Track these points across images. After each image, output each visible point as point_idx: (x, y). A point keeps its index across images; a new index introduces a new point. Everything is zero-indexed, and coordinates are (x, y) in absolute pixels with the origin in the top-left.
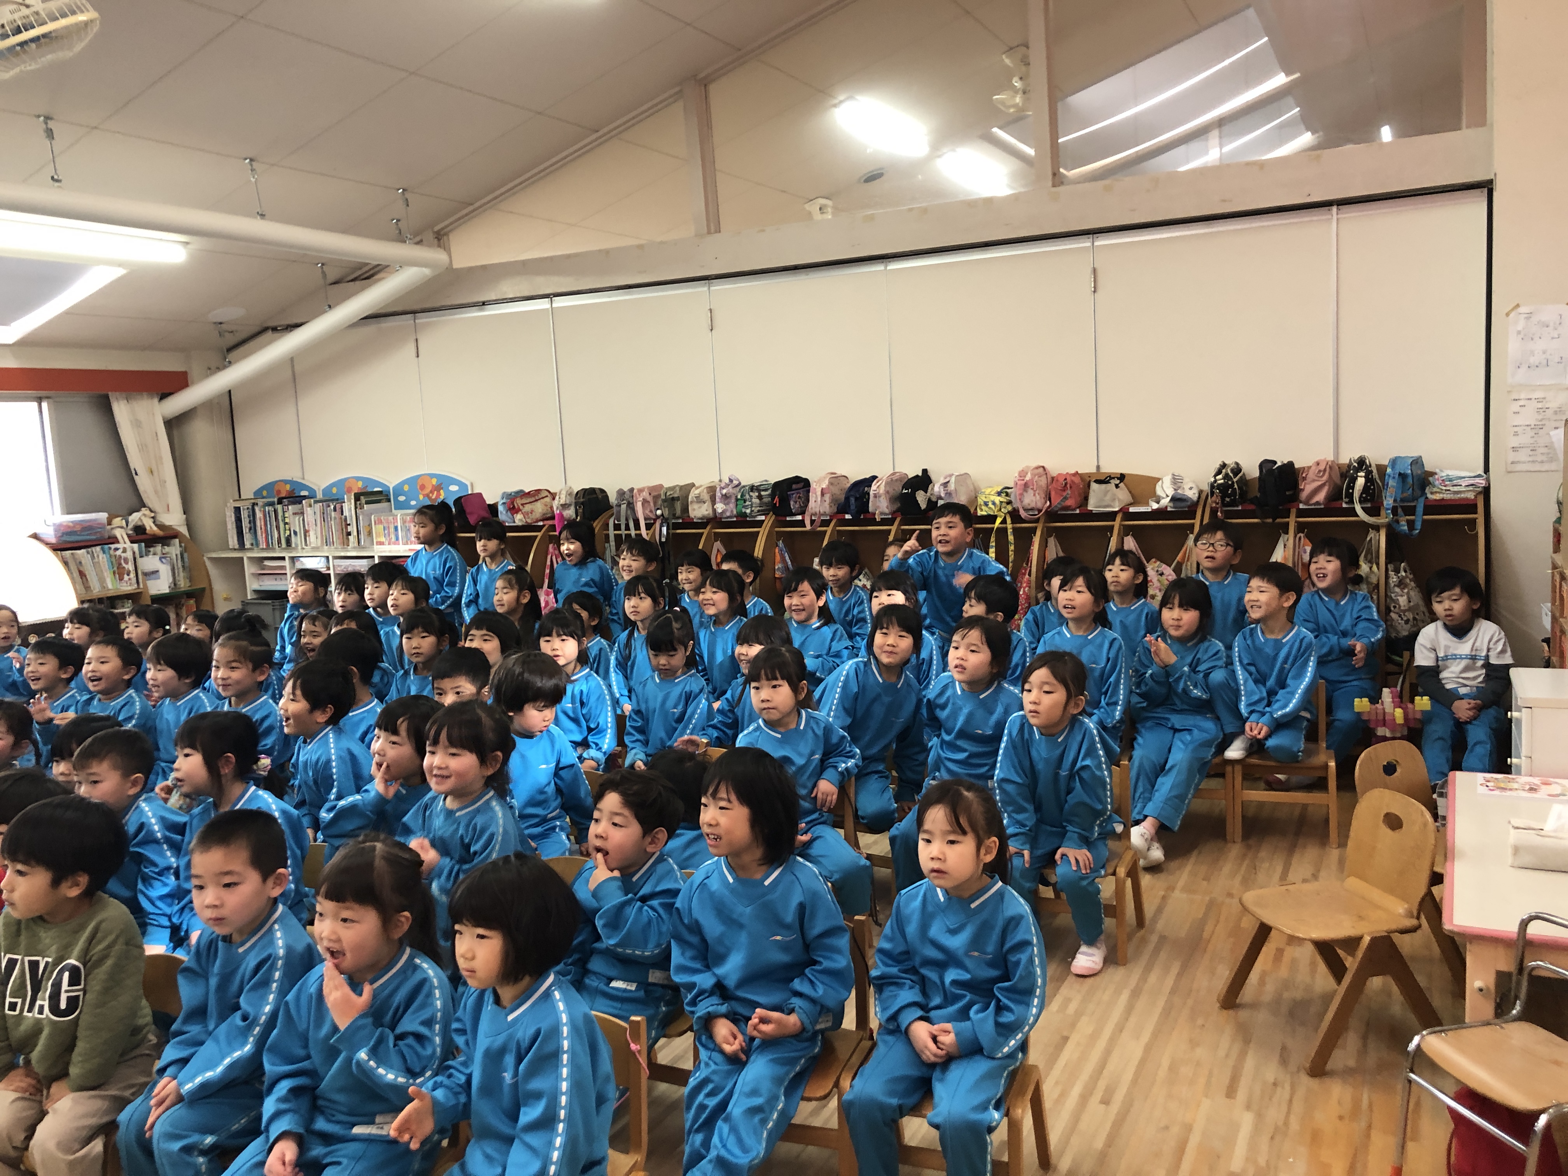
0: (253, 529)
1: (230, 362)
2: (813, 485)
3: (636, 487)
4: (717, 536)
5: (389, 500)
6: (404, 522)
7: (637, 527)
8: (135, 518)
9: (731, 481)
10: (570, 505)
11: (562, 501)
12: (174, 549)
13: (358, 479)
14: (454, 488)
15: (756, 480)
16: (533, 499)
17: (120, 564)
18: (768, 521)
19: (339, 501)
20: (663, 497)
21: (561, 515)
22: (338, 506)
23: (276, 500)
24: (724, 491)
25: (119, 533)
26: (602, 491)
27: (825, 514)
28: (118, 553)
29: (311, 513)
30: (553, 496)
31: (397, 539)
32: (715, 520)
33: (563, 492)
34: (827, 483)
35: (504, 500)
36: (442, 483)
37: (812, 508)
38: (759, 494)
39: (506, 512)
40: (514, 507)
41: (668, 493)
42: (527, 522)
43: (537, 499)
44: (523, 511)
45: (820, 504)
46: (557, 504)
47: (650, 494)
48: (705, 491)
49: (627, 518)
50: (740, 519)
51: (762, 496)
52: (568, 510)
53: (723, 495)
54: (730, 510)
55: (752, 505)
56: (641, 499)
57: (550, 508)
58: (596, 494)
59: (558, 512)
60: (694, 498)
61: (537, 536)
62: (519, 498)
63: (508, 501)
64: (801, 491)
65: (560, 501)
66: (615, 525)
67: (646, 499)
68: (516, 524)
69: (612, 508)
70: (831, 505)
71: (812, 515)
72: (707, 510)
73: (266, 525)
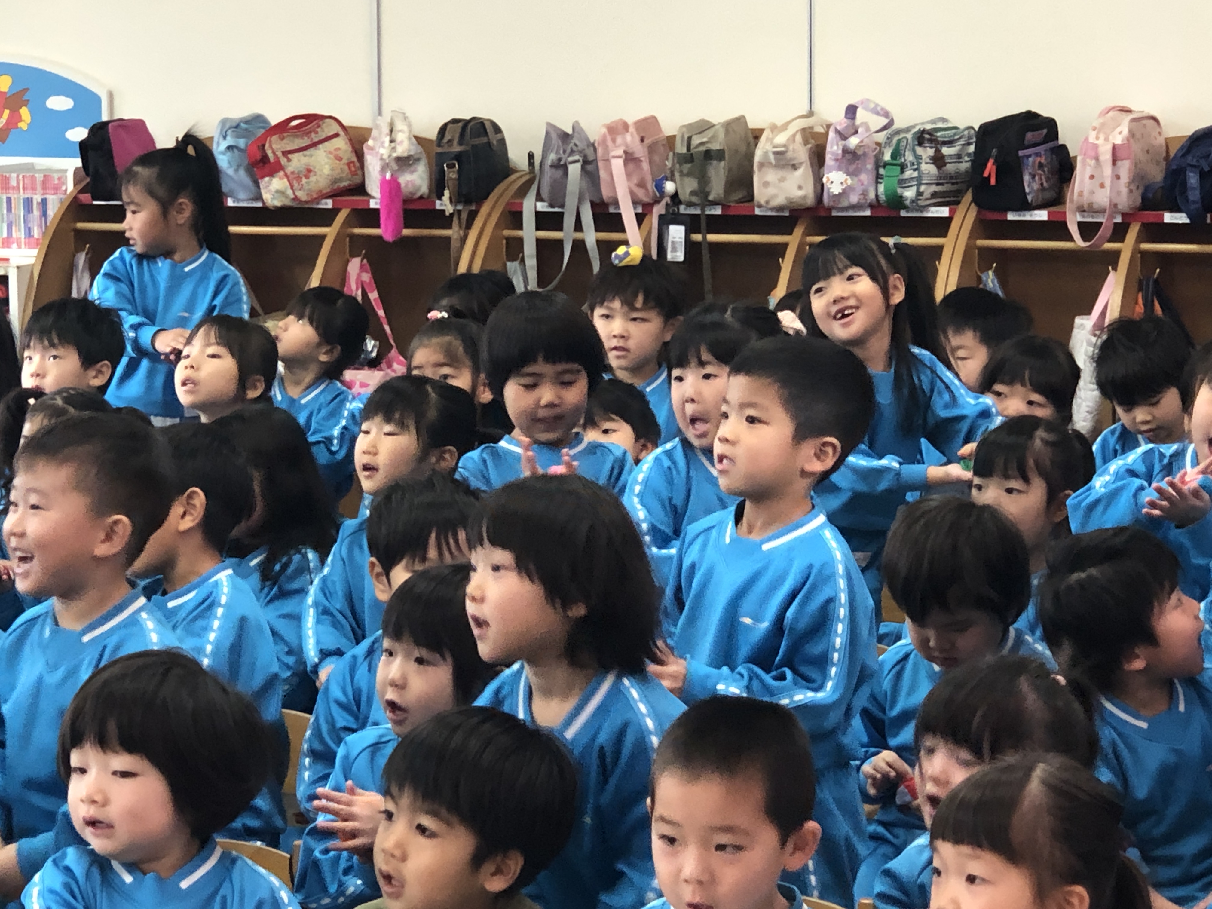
7: (609, 220)
10: (420, 160)
11: (392, 151)
16: (306, 141)
18: (960, 220)
20: (677, 149)
21: (388, 185)
24: (848, 142)
27: (1116, 209)
30: (361, 136)
32: (818, 214)
33: (400, 126)
34: (1126, 132)
35: (230, 141)
36: (26, 90)
37: (1081, 194)
38: (938, 151)
39: (236, 170)
40: (265, 159)
41: (696, 141)
42: (296, 199)
43: (316, 140)
44: (289, 169)
45: (1108, 183)
46: (385, 156)
47: (642, 140)
48: (799, 138)
49: (581, 200)
50: (881, 213)
51: (943, 156)
52: (412, 172)
53: (846, 151)
54: (859, 189)
55: (919, 179)
56: (620, 152)
57: (348, 164)
58: (486, 133)
59: (388, 176)
60: (772, 157)
61: (322, 238)
62: (275, 138)
63: (242, 143)
64: (1041, 149)
65: (394, 149)
66: (538, 214)
67: (632, 154)
68: (260, 204)
69: (513, 171)
70: (1133, 187)
71: (1081, 210)
72: (800, 188)
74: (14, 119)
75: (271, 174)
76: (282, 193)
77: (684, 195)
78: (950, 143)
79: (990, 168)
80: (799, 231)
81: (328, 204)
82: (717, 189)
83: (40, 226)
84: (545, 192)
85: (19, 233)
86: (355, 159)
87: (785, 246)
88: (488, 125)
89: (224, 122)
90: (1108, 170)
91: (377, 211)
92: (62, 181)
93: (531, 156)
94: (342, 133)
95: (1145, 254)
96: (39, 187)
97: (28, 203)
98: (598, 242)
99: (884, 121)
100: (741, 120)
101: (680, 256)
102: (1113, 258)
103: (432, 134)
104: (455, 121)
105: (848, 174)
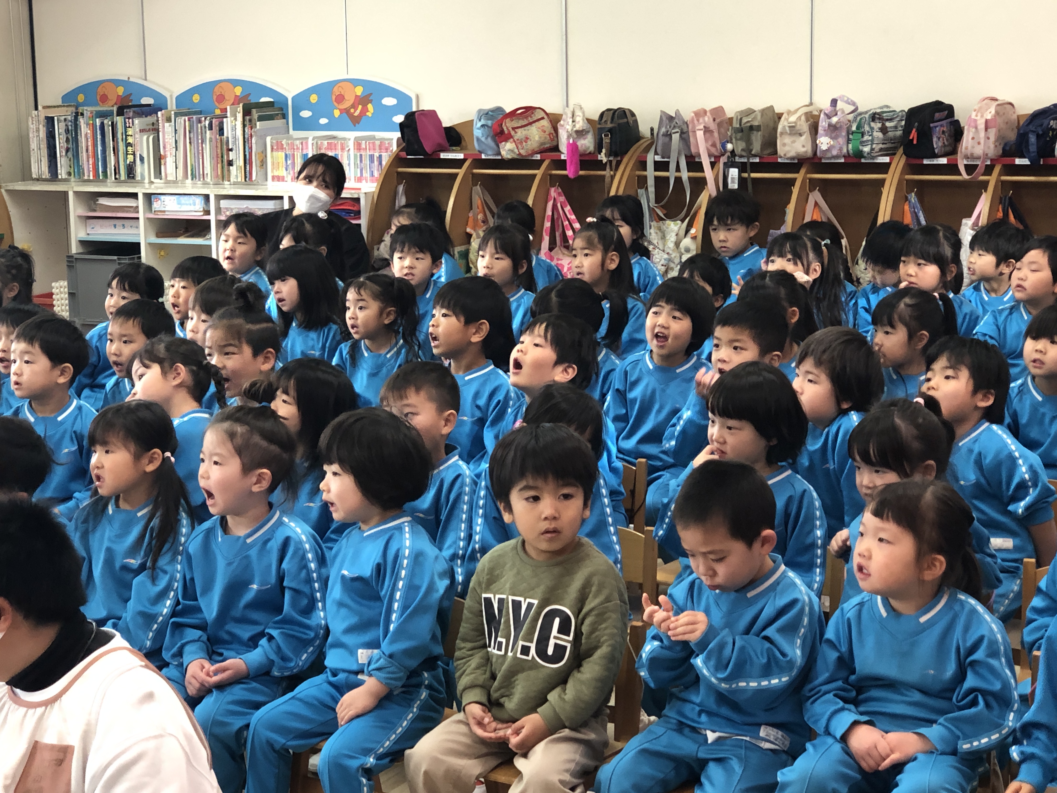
0: (74, 152)
4: (813, 184)
5: (284, 116)
7: (695, 166)
10: (589, 132)
11: (578, 127)
13: (235, 83)
14: (389, 101)
15: (876, 105)
16: (525, 122)
18: (896, 164)
20: (736, 125)
21: (571, 146)
23: (112, 108)
24: (829, 120)
27: (987, 157)
29: (171, 130)
32: (815, 161)
33: (578, 113)
34: (993, 112)
35: (483, 122)
36: (371, 94)
37: (966, 148)
38: (883, 124)
39: (486, 138)
40: (502, 132)
41: (744, 120)
42: (520, 154)
43: (531, 121)
44: (516, 138)
45: (982, 142)
46: (570, 130)
47: (714, 120)
48: (803, 118)
49: (679, 154)
50: (850, 161)
51: (887, 127)
52: (585, 139)
53: (830, 125)
54: (838, 147)
55: (872, 141)
56: (702, 127)
57: (549, 135)
58: (627, 118)
59: (571, 141)
60: (787, 128)
61: (534, 176)
62: (508, 120)
63: (489, 123)
64: (944, 122)
65: (574, 126)
66: (656, 163)
67: (709, 128)
68: (500, 158)
69: (642, 138)
70: (997, 144)
71: (967, 157)
72: (803, 146)
73: (95, 145)
74: (365, 110)
75: (506, 140)
76: (512, 151)
77: (738, 151)
78: (891, 120)
79: (914, 135)
80: (803, 171)
81: (538, 157)
82: (756, 147)
83: (378, 170)
84: (659, 151)
85: (367, 174)
86: (553, 132)
87: (795, 180)
88: (627, 112)
89: (480, 111)
90: (982, 134)
91: (565, 161)
92: (390, 145)
93: (652, 129)
94: (546, 117)
95: (1003, 182)
96: (377, 148)
97: (372, 157)
98: (690, 178)
99: (852, 108)
100: (771, 108)
101: (736, 186)
102: (984, 185)
103: (596, 117)
104: (608, 110)
105: (831, 138)
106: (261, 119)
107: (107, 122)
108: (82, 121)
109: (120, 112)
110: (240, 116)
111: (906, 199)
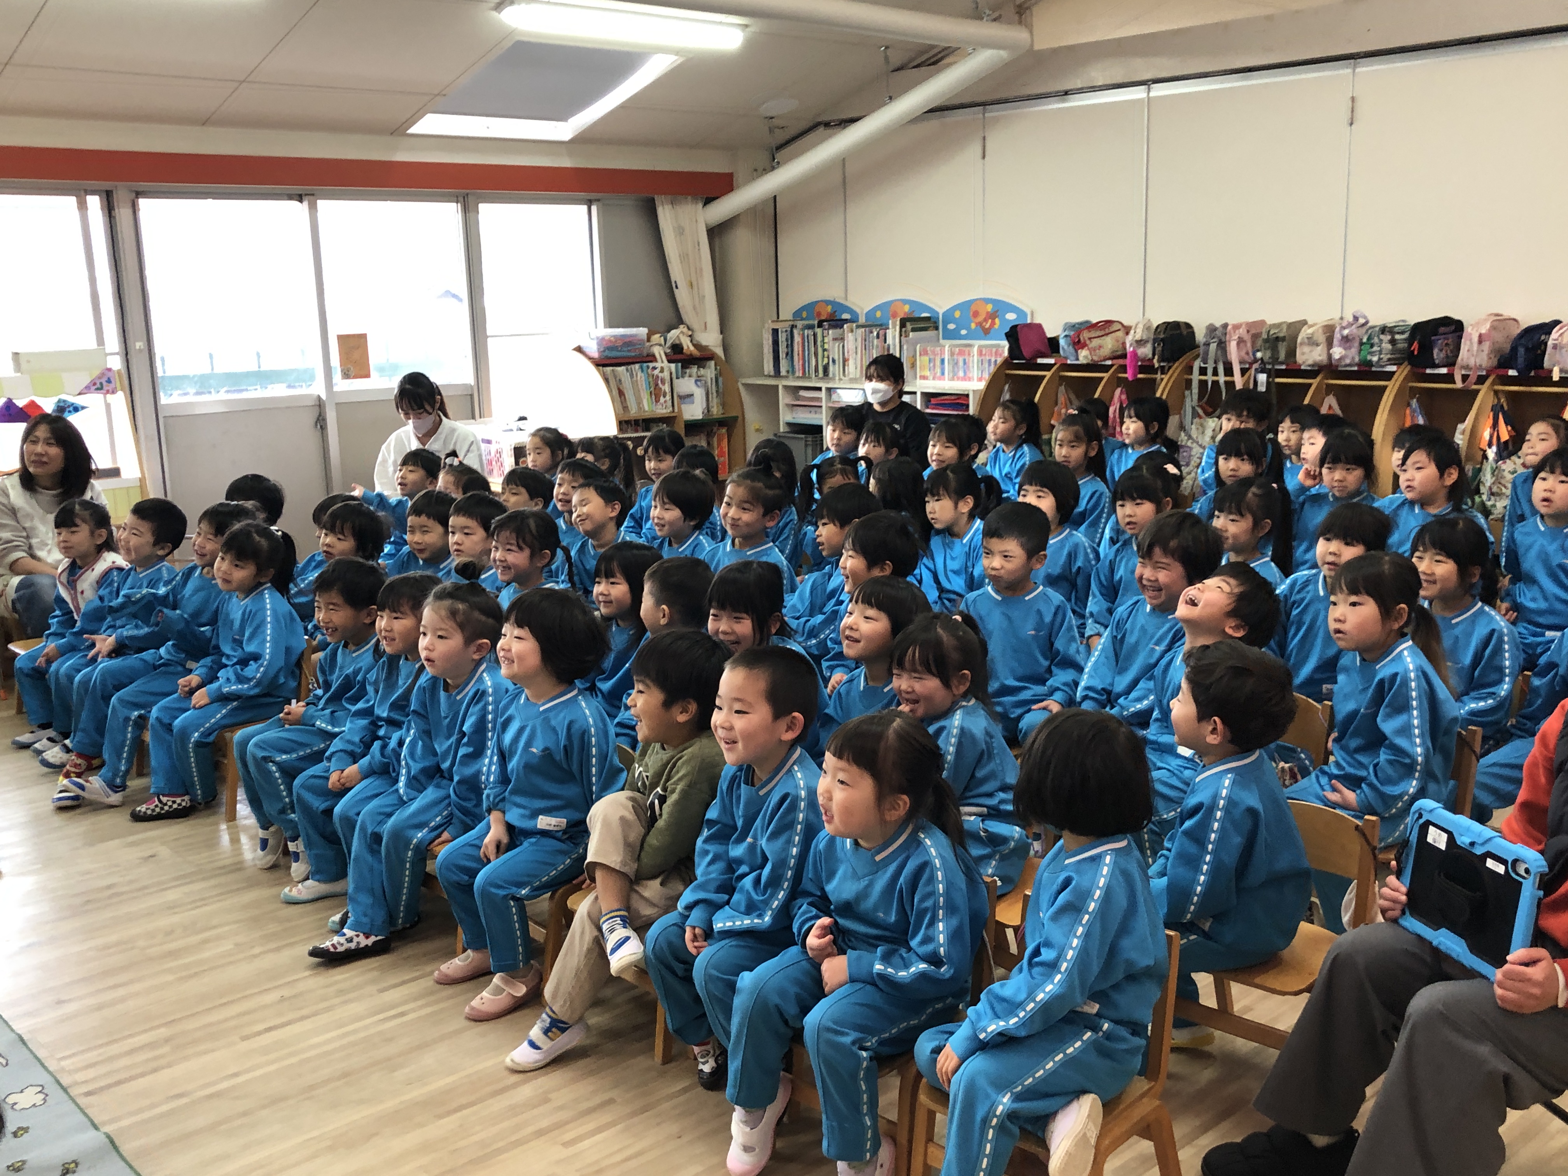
0: (790, 355)
1: (778, 163)
2: (1468, 329)
3: (1231, 322)
4: (1330, 389)
5: (937, 328)
6: (952, 354)
7: (1229, 371)
8: (673, 334)
9: (1356, 318)
10: (1147, 341)
11: (1138, 337)
12: (709, 372)
13: (905, 302)
14: (1011, 316)
15: (1390, 320)
16: (1102, 333)
17: (657, 385)
18: (1401, 373)
19: (884, 327)
20: (1265, 336)
21: (1134, 353)
22: (882, 333)
23: (816, 322)
24: (1346, 332)
25: (658, 351)
26: (1188, 326)
27: (1480, 368)
28: (656, 372)
29: (853, 339)
30: (1127, 330)
31: (943, 374)
32: (1330, 369)
34: (1489, 326)
35: (1068, 333)
36: (998, 310)
37: (1463, 359)
38: (1393, 338)
39: (1069, 347)
40: (1079, 341)
41: (1273, 332)
42: (1094, 360)
43: (1108, 332)
44: (1092, 346)
46: (1134, 339)
47: (1249, 332)
48: (1320, 331)
50: (1362, 369)
51: (1396, 339)
52: (1146, 348)
53: (1344, 337)
54: (1351, 356)
55: (1380, 352)
56: (1237, 337)
57: (1120, 343)
58: (1182, 330)
59: (1135, 349)
60: (1306, 340)
61: (1102, 378)
62: (1090, 331)
63: (1073, 334)
64: (1449, 335)
65: (1135, 336)
66: (1199, 368)
67: (1242, 338)
68: (1079, 363)
69: (1195, 347)
70: (1492, 356)
71: (1462, 367)
72: (1320, 356)
73: (804, 351)
74: (993, 323)
75: (1082, 348)
76: (1086, 357)
77: (1266, 359)
78: (1402, 333)
79: (1415, 345)
80: (1319, 379)
81: (1109, 362)
82: (1282, 356)
85: (979, 375)
87: (1310, 385)
88: (1184, 324)
89: (1066, 324)
91: (1128, 366)
92: (1000, 352)
93: (1201, 340)
94: (1119, 329)
95: (1496, 391)
96: (993, 354)
97: (989, 361)
98: (1224, 381)
99: (1363, 322)
100: (1296, 321)
102: (1478, 393)
104: (1164, 323)
105: (1345, 349)
106: (913, 330)
107: (811, 332)
108: (795, 332)
109: (820, 325)
110: (898, 328)
111: (1409, 405)
